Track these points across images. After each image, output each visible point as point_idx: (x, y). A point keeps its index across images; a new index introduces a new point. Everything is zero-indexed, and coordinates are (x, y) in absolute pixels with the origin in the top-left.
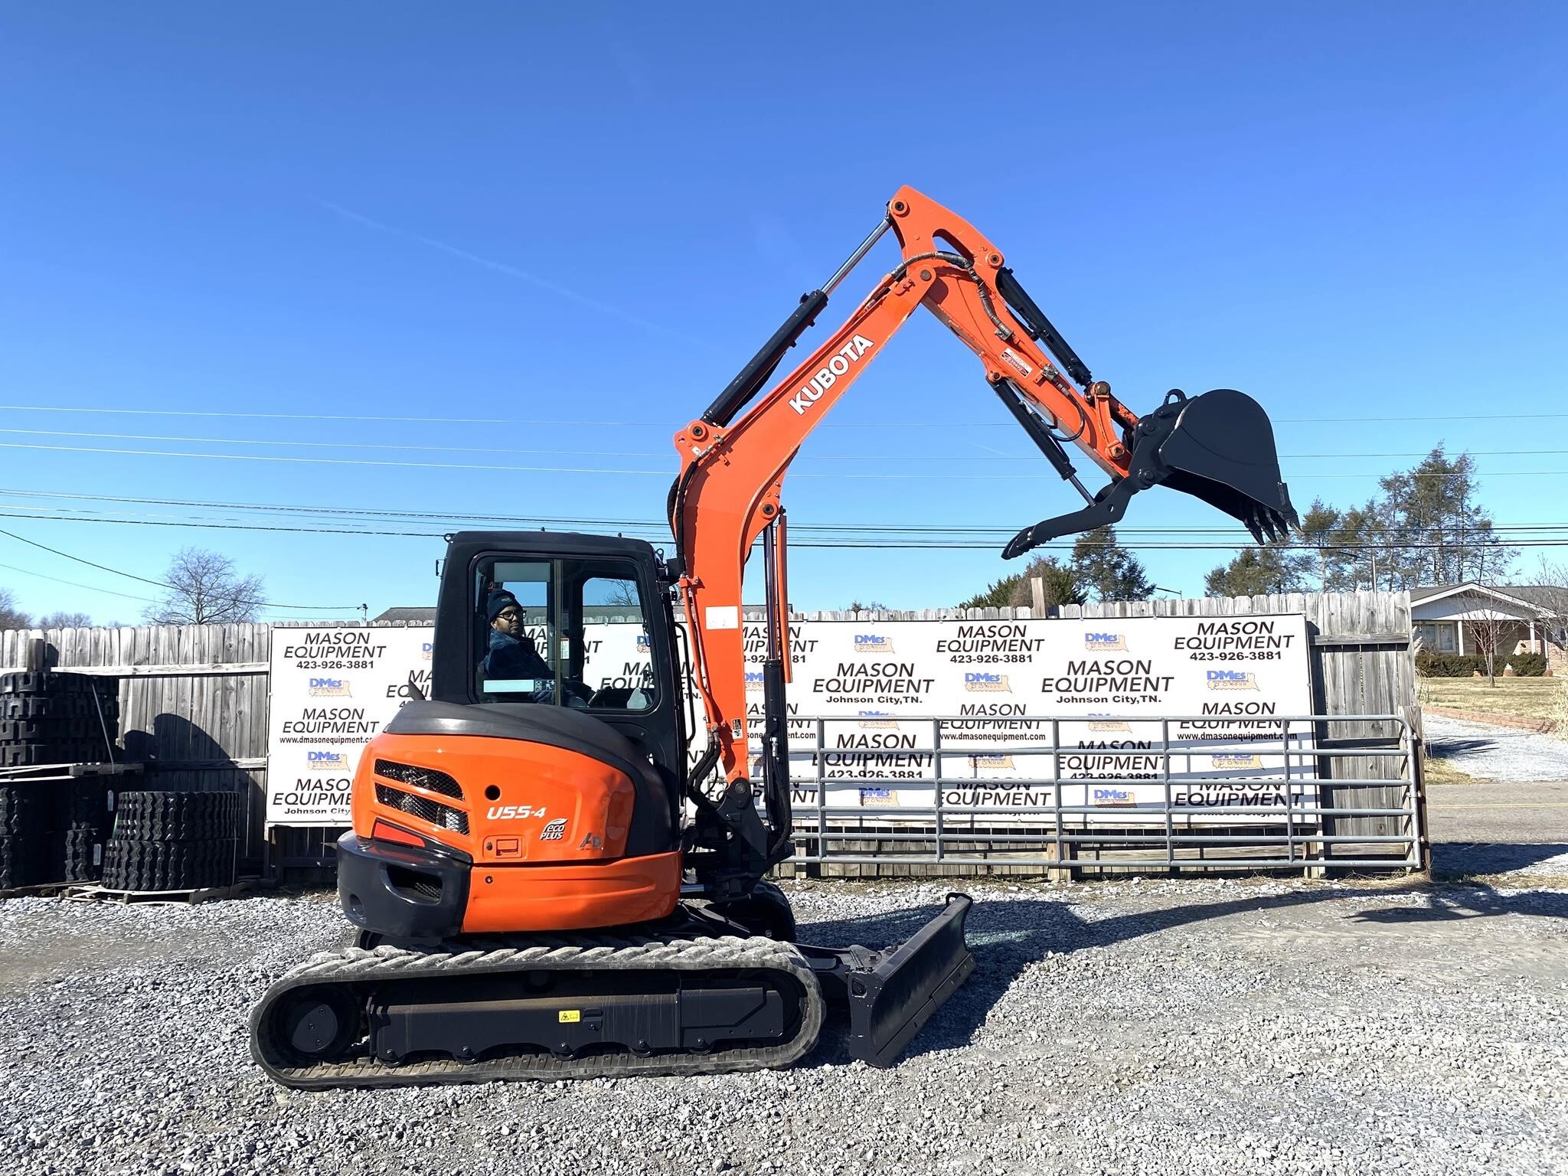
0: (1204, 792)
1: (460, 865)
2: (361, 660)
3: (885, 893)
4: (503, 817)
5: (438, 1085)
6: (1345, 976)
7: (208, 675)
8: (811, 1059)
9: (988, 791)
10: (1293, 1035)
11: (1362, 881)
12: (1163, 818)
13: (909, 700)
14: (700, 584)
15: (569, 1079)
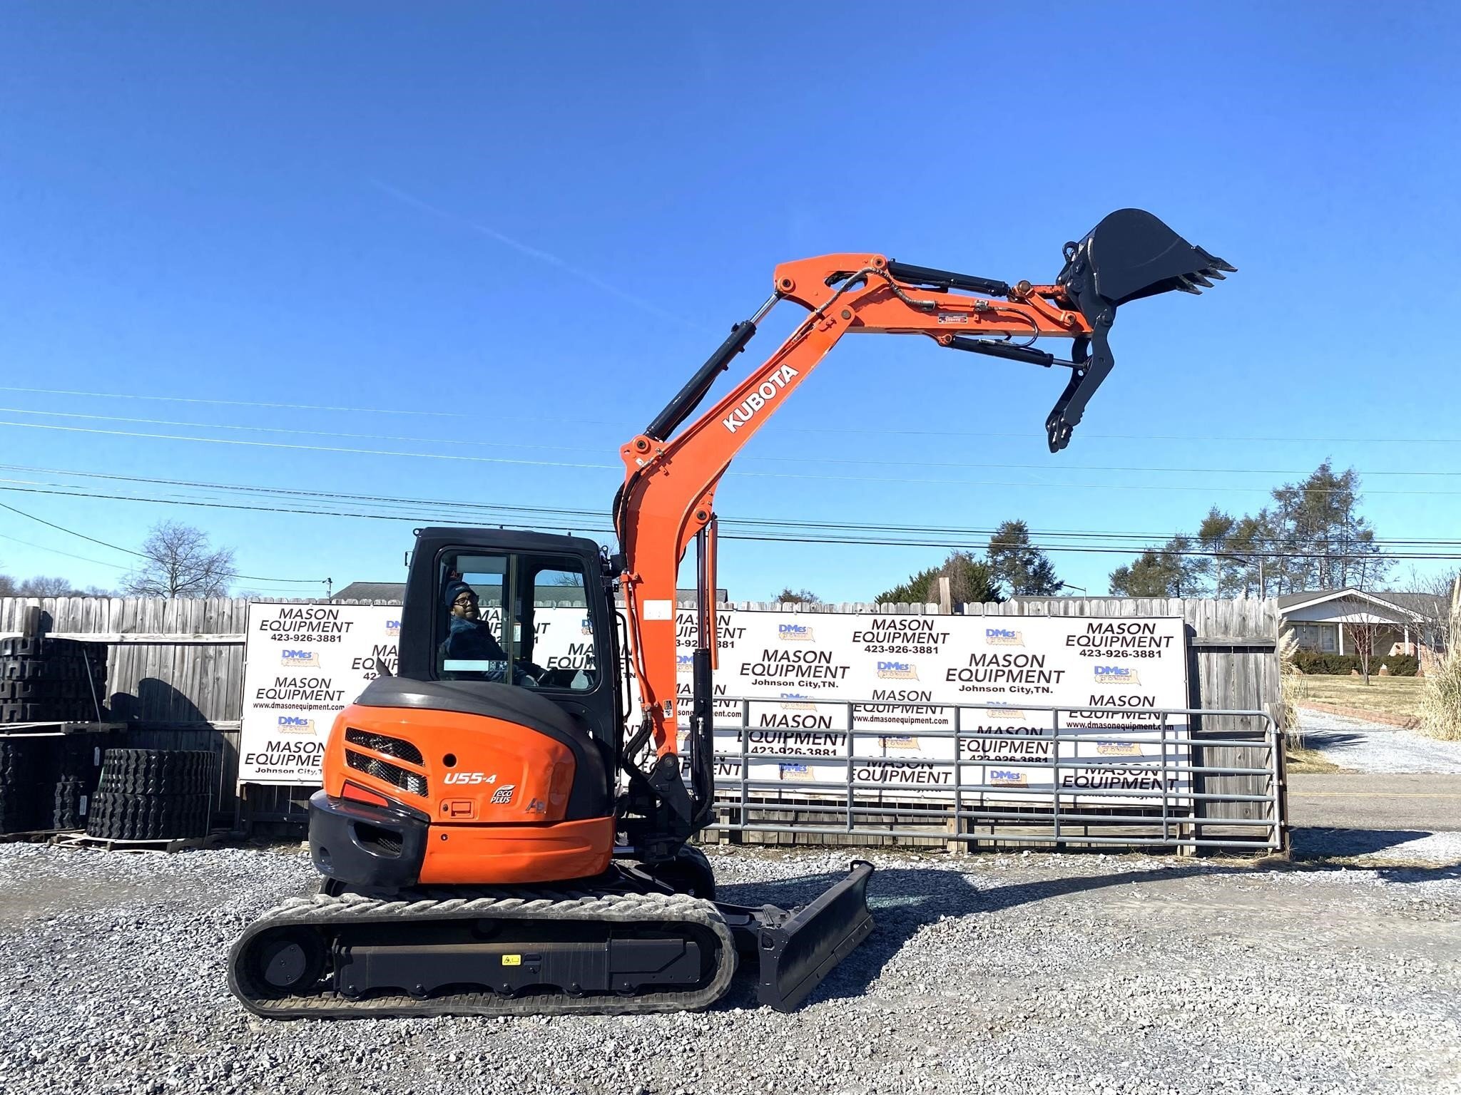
0: (1090, 775)
1: (420, 823)
2: (329, 634)
3: (799, 859)
4: (458, 782)
5: (393, 1018)
6: (1201, 943)
7: (189, 644)
8: (724, 1003)
9: (896, 769)
10: (1148, 992)
11: (1228, 860)
12: (1051, 798)
13: (827, 684)
14: (639, 580)
15: (510, 1015)
